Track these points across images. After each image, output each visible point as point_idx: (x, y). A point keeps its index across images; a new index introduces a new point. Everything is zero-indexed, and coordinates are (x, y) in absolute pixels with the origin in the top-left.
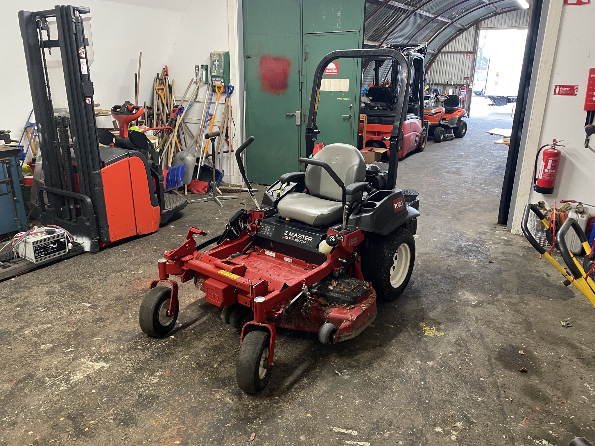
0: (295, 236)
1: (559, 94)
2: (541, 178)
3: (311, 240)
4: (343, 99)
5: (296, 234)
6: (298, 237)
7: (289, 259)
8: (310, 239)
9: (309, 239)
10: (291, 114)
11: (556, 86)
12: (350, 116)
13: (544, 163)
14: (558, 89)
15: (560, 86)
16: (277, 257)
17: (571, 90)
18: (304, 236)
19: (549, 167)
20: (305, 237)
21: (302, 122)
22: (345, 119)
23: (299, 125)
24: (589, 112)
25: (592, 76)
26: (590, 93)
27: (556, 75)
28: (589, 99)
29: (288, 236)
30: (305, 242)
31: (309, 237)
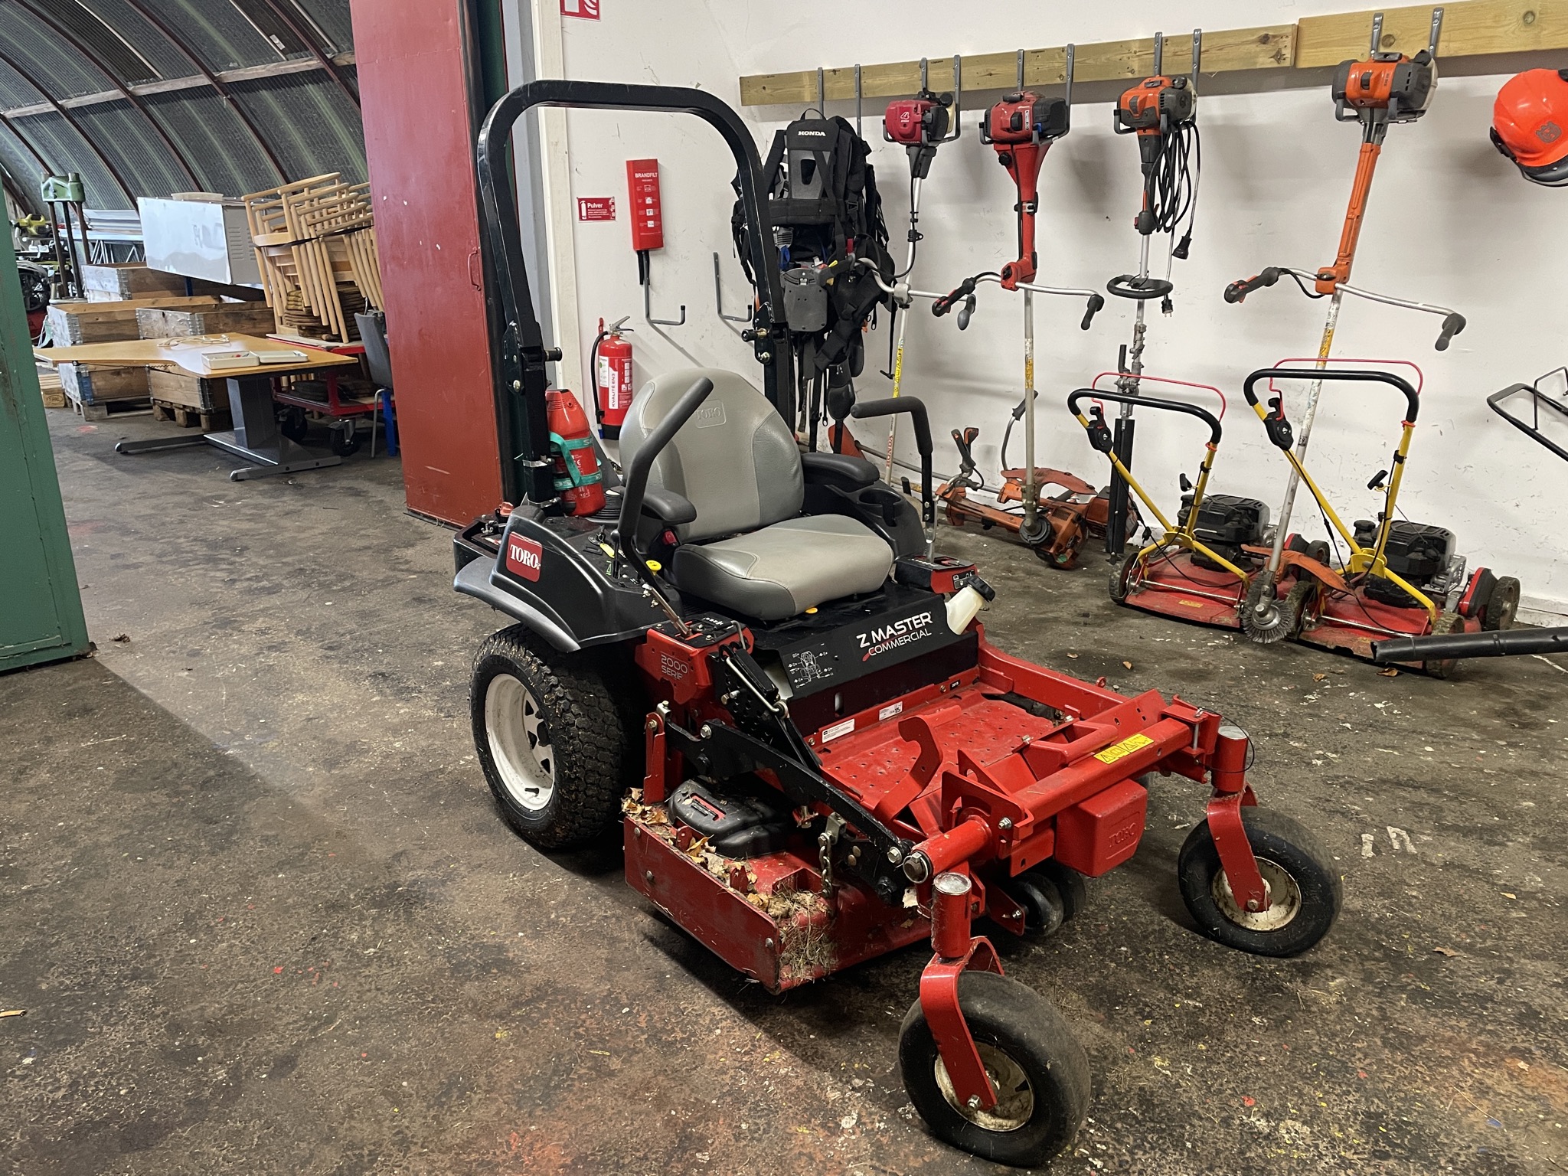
0: (888, 633)
1: (587, 219)
2: (616, 407)
3: (928, 620)
5: (889, 627)
6: (897, 631)
7: (892, 708)
8: (924, 618)
11: (580, 200)
13: (616, 373)
14: (583, 206)
15: (587, 201)
16: (860, 726)
18: (907, 620)
19: (627, 380)
20: (911, 622)
24: (639, 253)
25: (638, 175)
26: (641, 213)
27: (575, 175)
28: (642, 225)
29: (874, 645)
30: (922, 633)
31: (921, 616)
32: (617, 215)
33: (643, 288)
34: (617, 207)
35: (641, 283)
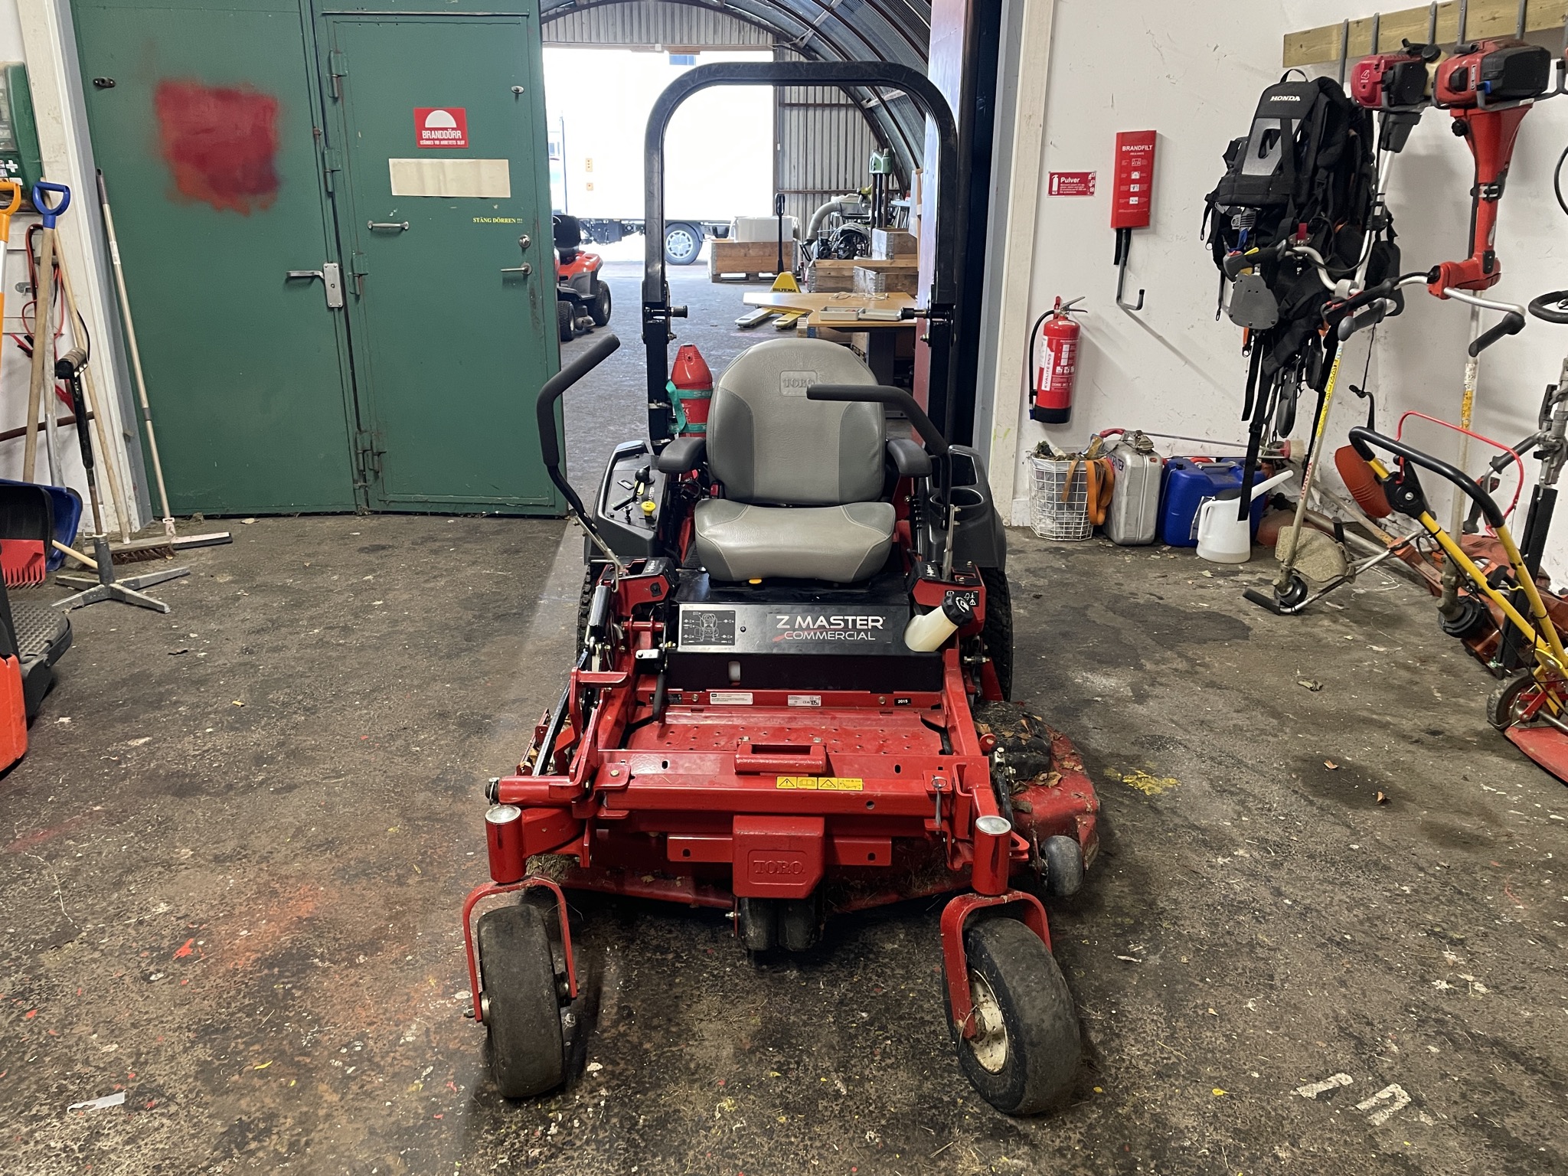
0: (818, 623)
1: (1059, 194)
2: (1048, 389)
3: (878, 625)
4: (495, 220)
5: (822, 618)
6: (830, 624)
7: (807, 698)
8: (873, 621)
9: (870, 624)
10: (308, 273)
11: (1052, 175)
12: (526, 271)
13: (1053, 354)
14: (1056, 180)
15: (1060, 175)
16: (759, 703)
17: (1080, 183)
18: (850, 618)
19: (1064, 362)
20: (854, 621)
21: (351, 298)
22: (509, 281)
23: (340, 309)
24: (1119, 232)
25: (1124, 148)
26: (1124, 188)
27: (1050, 149)
28: (1122, 201)
29: (794, 630)
30: (862, 635)
31: (870, 618)
32: (1097, 190)
33: (1118, 269)
34: (1097, 182)
35: (1116, 263)
